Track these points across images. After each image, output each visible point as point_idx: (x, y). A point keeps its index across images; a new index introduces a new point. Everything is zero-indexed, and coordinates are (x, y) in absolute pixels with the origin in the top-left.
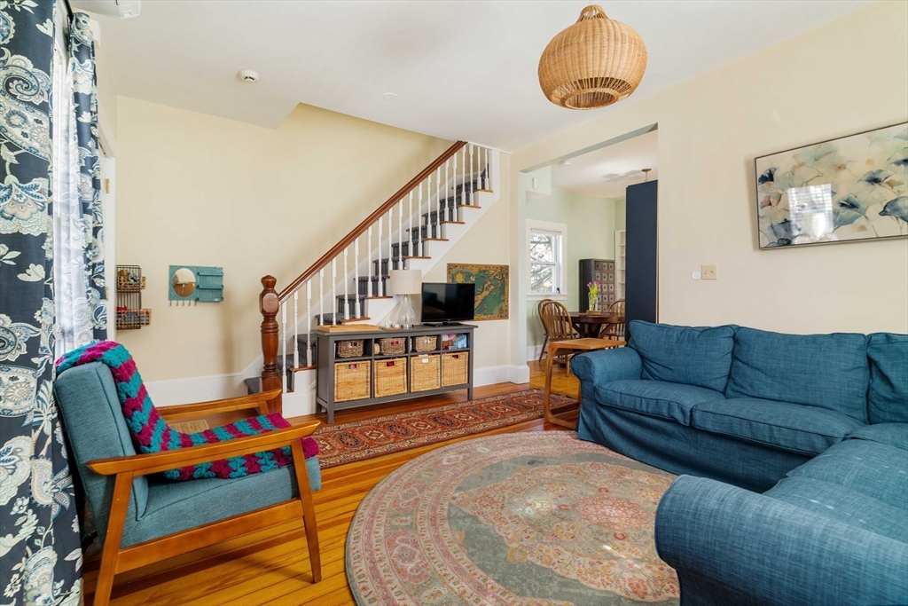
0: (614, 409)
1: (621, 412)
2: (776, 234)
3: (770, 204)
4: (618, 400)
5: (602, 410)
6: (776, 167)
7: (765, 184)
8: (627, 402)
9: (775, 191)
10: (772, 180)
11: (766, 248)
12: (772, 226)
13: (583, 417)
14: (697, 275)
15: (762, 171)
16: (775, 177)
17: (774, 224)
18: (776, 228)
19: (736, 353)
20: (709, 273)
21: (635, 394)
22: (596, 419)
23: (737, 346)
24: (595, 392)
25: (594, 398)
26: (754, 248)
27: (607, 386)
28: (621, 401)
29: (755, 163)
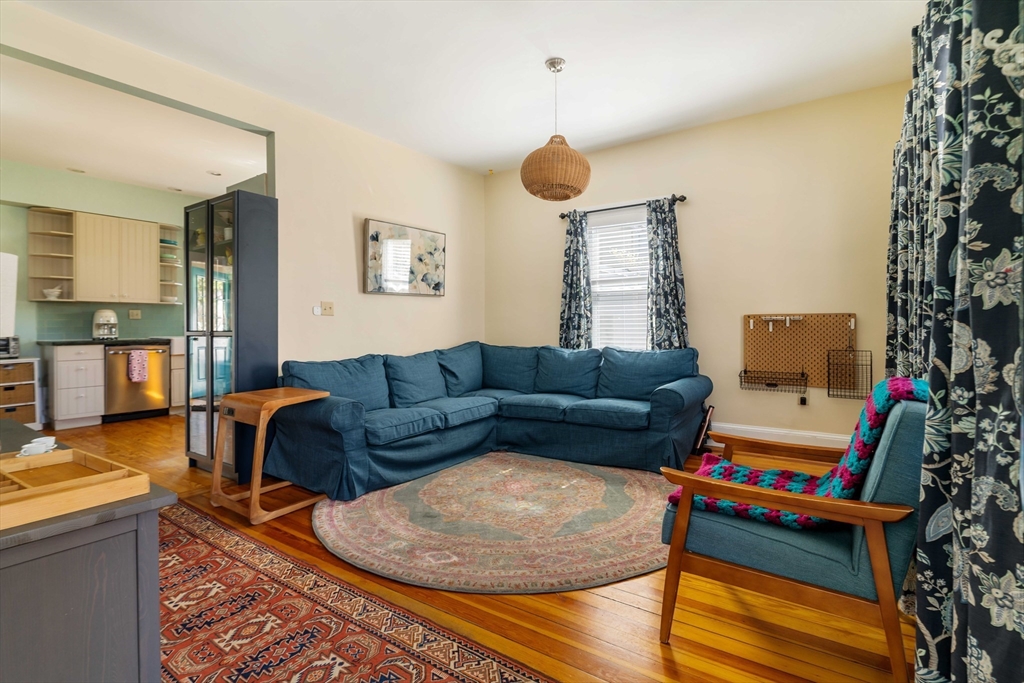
0: (388, 447)
1: (396, 444)
2: (377, 281)
3: (376, 260)
4: (395, 433)
5: (376, 452)
6: (381, 232)
7: (373, 243)
8: (404, 432)
9: (378, 249)
11: (371, 292)
12: (376, 276)
13: (354, 473)
14: (318, 311)
15: (371, 232)
16: (379, 239)
18: (378, 278)
19: (392, 375)
20: (328, 309)
21: (406, 421)
22: (370, 466)
23: (390, 370)
24: (367, 437)
25: (365, 444)
26: (359, 291)
27: (380, 425)
28: (398, 433)
29: (366, 222)
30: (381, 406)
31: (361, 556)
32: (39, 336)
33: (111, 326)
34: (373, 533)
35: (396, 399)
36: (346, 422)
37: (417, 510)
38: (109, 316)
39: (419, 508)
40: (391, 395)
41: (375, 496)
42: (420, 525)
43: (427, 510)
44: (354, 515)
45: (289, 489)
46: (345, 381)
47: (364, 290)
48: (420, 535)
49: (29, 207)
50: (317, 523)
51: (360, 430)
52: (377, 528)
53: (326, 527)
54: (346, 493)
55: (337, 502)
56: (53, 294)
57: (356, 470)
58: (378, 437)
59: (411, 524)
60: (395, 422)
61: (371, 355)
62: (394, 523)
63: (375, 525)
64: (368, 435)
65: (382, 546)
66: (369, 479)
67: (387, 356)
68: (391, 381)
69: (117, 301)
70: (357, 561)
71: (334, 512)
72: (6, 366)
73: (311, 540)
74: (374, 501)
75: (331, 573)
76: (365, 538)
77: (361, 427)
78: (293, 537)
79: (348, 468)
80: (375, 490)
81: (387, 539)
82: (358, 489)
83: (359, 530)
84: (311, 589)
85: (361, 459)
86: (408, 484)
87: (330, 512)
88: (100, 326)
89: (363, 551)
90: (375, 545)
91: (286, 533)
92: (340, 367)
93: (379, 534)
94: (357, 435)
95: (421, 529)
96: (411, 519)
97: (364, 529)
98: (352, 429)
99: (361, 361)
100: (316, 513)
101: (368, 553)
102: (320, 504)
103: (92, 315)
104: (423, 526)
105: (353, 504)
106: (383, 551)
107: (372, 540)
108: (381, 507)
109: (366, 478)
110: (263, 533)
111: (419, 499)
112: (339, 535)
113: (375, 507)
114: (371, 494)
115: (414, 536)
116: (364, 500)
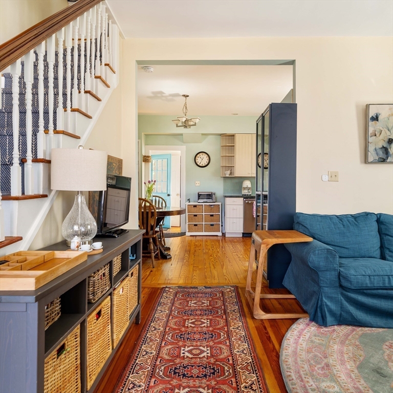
0: (362, 291)
1: (369, 291)
2: (377, 154)
3: (376, 136)
4: (368, 282)
5: (349, 294)
6: (380, 113)
7: (373, 122)
8: (377, 282)
9: (378, 127)
10: (378, 120)
11: (372, 163)
12: (375, 149)
13: (327, 305)
14: (326, 178)
15: (372, 113)
16: (379, 118)
17: (377, 148)
18: (378, 151)
19: (384, 231)
20: (333, 176)
21: (381, 273)
22: (342, 304)
23: (382, 227)
24: (339, 279)
25: (337, 284)
26: (361, 162)
27: (352, 272)
28: (371, 283)
29: (368, 106)
30: (371, 255)
31: (295, 381)
32: (224, 193)
33: (249, 189)
34: (319, 363)
35: (387, 252)
36: (322, 264)
37: (372, 360)
38: (247, 184)
39: (375, 360)
40: (382, 247)
41: (344, 330)
42: (364, 378)
43: (382, 365)
44: (317, 340)
45: (293, 301)
46: (338, 231)
47: (366, 161)
48: (357, 388)
49: (221, 135)
50: (289, 335)
51: (333, 273)
52: (326, 361)
53: (292, 340)
54: (320, 319)
55: (313, 323)
56: (228, 174)
57: (329, 303)
58: (350, 282)
59: (356, 371)
60: (369, 272)
61: (366, 213)
62: (343, 363)
63: (326, 357)
64: (341, 278)
65: (317, 380)
66: (341, 314)
67: (380, 214)
68: (383, 236)
69: (250, 176)
70: (289, 383)
71: (306, 330)
72: (211, 205)
73: (277, 346)
74: (341, 334)
75: (267, 382)
76: (310, 365)
77: (335, 270)
78: (269, 338)
79: (322, 300)
80: (348, 325)
81: (326, 376)
82: (329, 319)
83: (311, 355)
84: (246, 387)
85: (333, 296)
86: (381, 330)
87: (303, 330)
88: (245, 188)
89: (300, 376)
90: (312, 376)
91: (267, 333)
92: (337, 220)
93: (323, 368)
94: (330, 276)
95: (362, 382)
96: (360, 367)
97: (316, 356)
98: (327, 270)
99: (356, 217)
100: (294, 326)
101: (302, 381)
102: (301, 320)
103: (242, 183)
104: (366, 379)
105: (324, 330)
106: (314, 386)
107: (313, 371)
108: (343, 343)
109: (338, 313)
110: (256, 327)
111: (381, 349)
112: (295, 353)
113: (337, 340)
114: (343, 327)
115: (350, 386)
116: (334, 330)
